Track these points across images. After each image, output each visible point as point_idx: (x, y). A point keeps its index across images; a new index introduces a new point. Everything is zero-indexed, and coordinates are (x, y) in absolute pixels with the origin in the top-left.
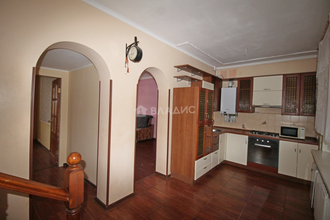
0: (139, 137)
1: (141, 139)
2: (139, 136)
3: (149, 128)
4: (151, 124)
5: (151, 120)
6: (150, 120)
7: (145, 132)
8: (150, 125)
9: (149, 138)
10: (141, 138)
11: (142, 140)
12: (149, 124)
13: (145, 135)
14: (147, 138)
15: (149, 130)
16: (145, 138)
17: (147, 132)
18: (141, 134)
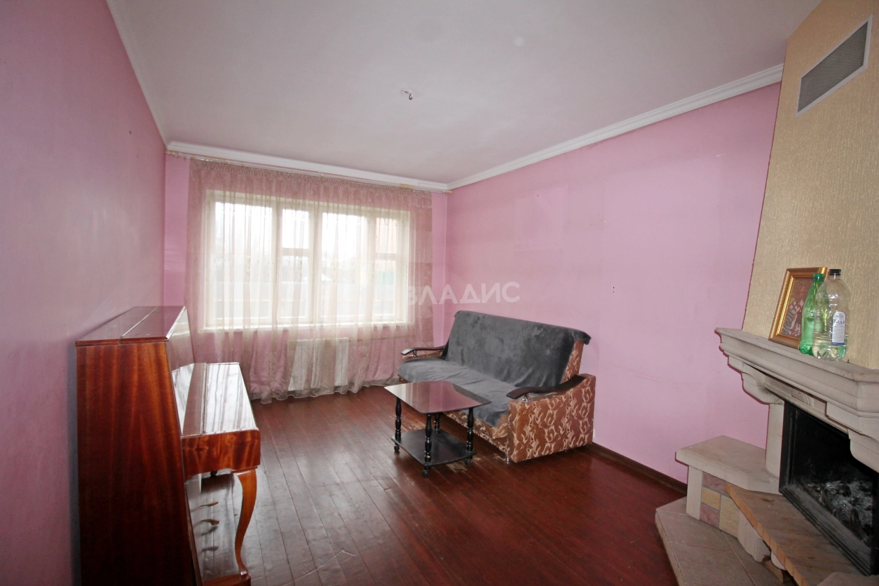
0: (516, 442)
1: (529, 454)
2: (520, 439)
3: (570, 392)
4: (581, 372)
5: (581, 351)
6: (574, 353)
7: (551, 416)
8: (577, 379)
9: (569, 443)
10: (528, 445)
11: (536, 455)
12: (568, 373)
13: (552, 431)
14: (560, 444)
15: (572, 403)
16: (551, 447)
17: (561, 414)
18: (528, 429)
